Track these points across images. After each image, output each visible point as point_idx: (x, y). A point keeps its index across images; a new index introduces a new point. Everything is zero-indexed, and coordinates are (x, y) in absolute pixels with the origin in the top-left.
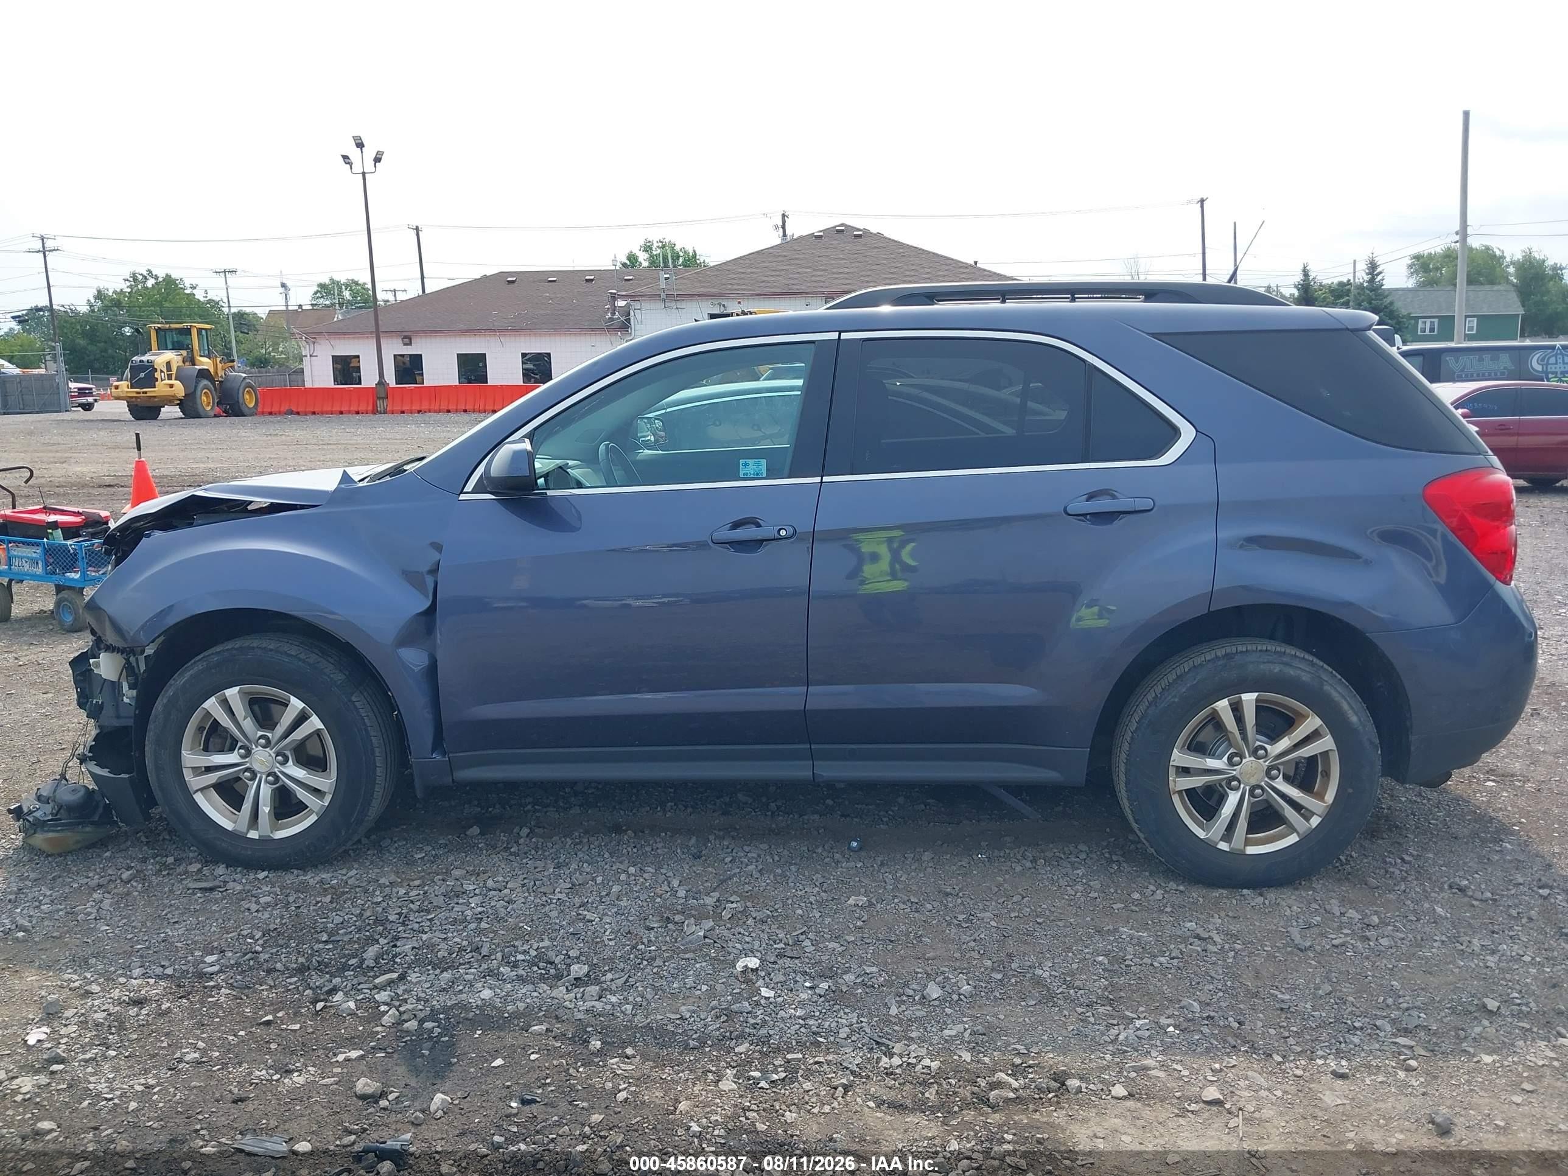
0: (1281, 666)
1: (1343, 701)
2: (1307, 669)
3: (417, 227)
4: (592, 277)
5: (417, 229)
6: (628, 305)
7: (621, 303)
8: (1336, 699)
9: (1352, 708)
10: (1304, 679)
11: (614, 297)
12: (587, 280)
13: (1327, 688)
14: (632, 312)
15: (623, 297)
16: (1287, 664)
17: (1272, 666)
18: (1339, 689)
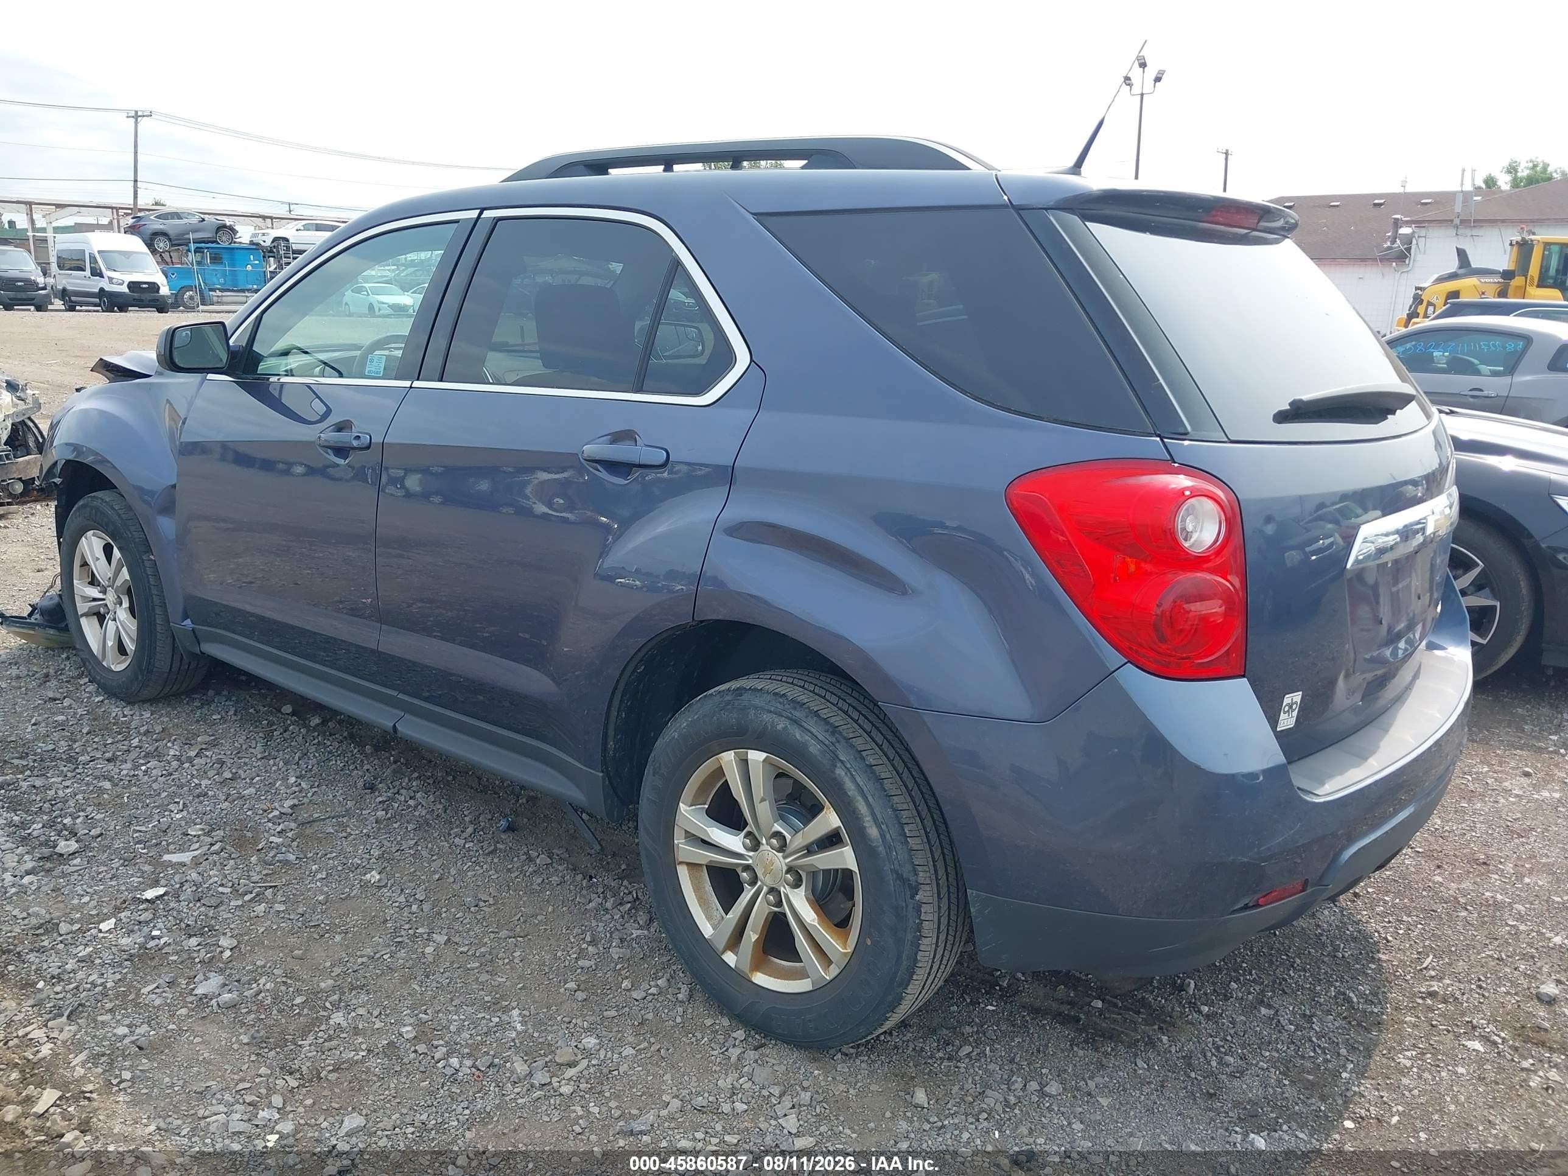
0: (787, 722)
1: (859, 798)
2: (821, 737)
3: (1227, 151)
4: (1382, 201)
5: (1227, 153)
6: (1413, 234)
7: (1405, 230)
8: (850, 793)
9: (873, 814)
10: (811, 749)
11: (1397, 224)
12: (1376, 205)
13: (840, 772)
14: (1414, 242)
15: (1408, 223)
16: (796, 722)
17: (776, 719)
18: (858, 780)
